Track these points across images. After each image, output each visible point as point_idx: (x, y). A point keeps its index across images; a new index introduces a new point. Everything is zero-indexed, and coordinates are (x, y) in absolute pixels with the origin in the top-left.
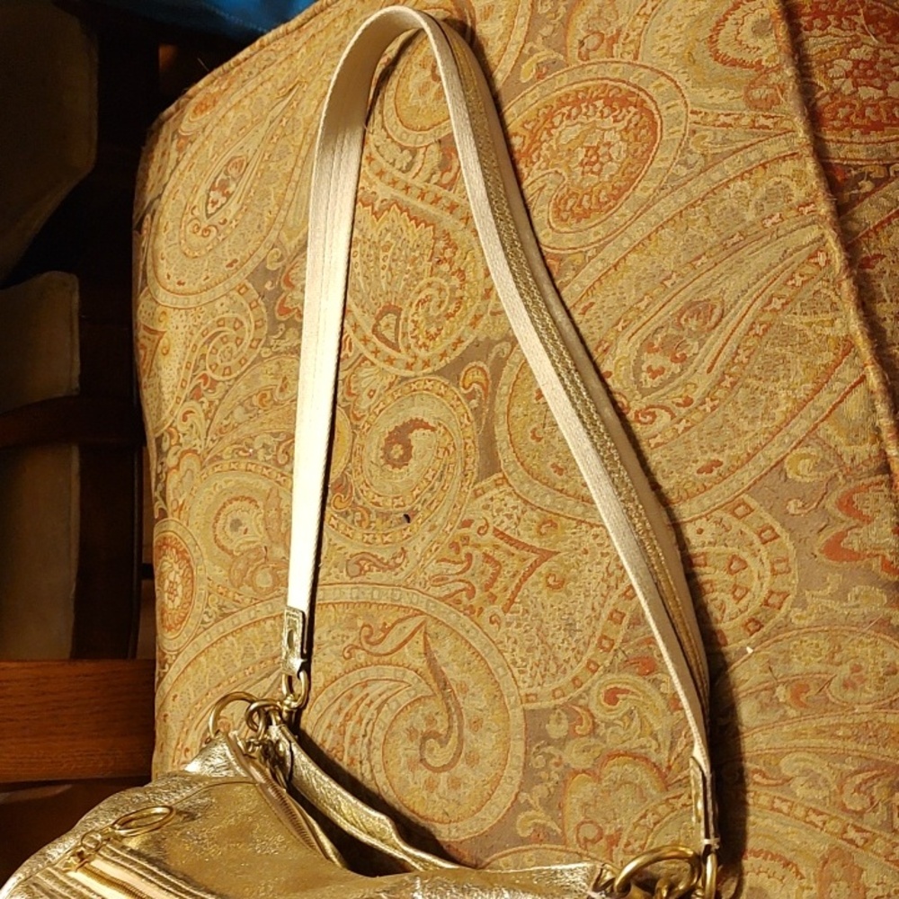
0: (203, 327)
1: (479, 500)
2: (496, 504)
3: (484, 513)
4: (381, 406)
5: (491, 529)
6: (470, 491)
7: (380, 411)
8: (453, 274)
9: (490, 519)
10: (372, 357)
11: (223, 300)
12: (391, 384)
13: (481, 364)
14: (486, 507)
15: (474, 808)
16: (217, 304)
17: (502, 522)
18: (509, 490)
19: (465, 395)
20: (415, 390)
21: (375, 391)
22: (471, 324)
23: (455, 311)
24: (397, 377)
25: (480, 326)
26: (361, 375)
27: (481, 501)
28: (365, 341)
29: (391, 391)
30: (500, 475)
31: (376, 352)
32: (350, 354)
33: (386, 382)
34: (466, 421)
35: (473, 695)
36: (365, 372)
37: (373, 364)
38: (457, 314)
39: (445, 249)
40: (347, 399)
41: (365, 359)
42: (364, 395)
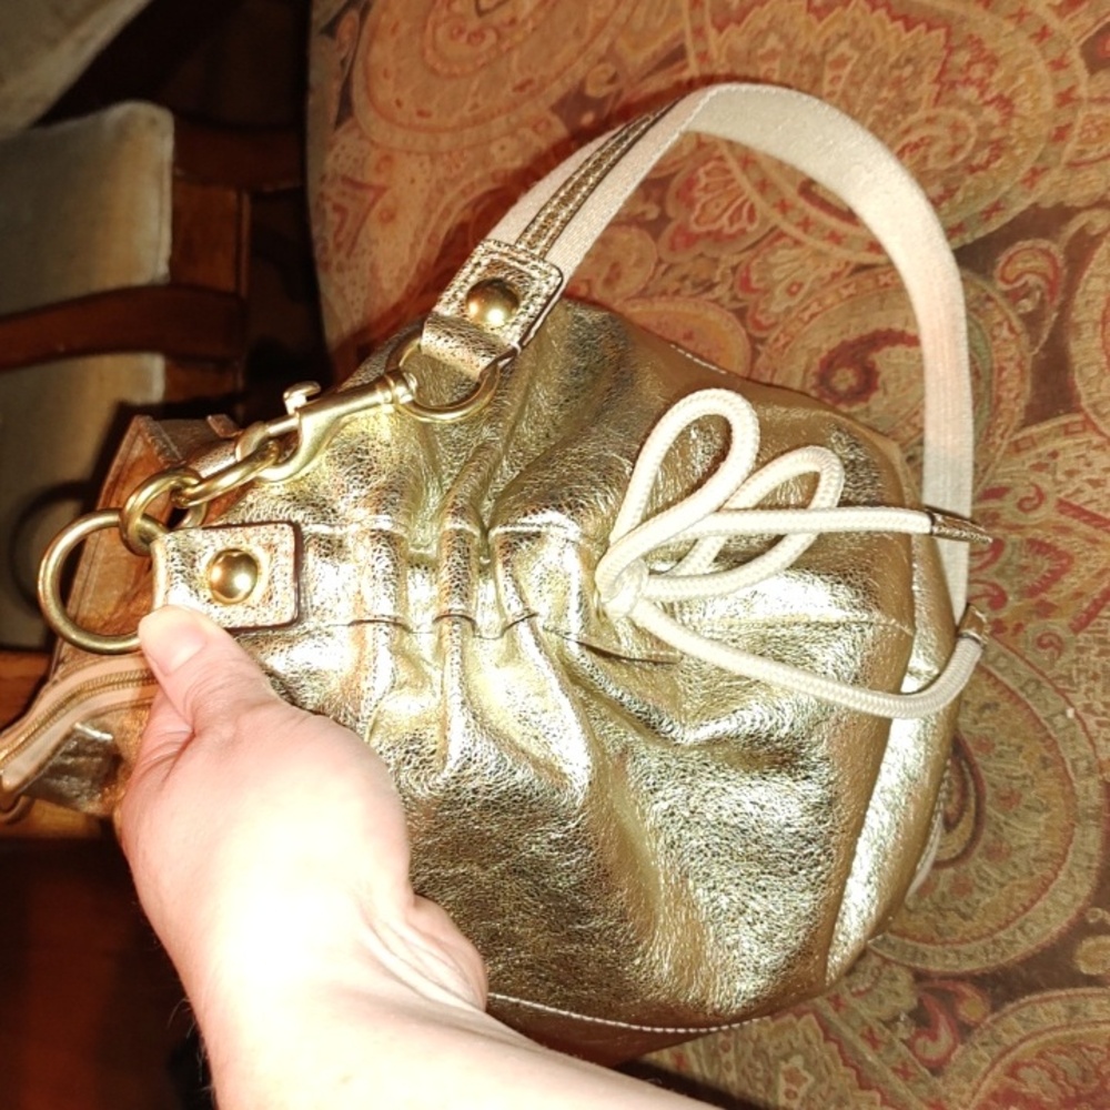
0: (465, 183)
1: (1024, 456)
2: (1063, 464)
3: (1033, 477)
4: (815, 308)
5: (1051, 502)
6: (1005, 442)
7: (813, 316)
8: (988, 103)
9: (1046, 486)
10: (797, 233)
11: (506, 141)
12: (835, 276)
13: (1044, 244)
14: (1039, 467)
15: (990, 924)
16: (494, 149)
17: (1079, 491)
18: (1096, 440)
19: (1006, 294)
20: (886, 285)
21: (800, 286)
22: (1024, 181)
23: (989, 162)
24: (847, 264)
25: (1044, 184)
26: (772, 260)
27: (1029, 458)
28: (784, 207)
29: (834, 286)
30: (1078, 417)
31: (805, 224)
32: (751, 228)
33: (826, 272)
34: (1005, 333)
35: (1000, 755)
36: (782, 256)
37: (797, 243)
38: (993, 166)
39: (970, 64)
40: (740, 296)
41: (782, 235)
42: (779, 291)
